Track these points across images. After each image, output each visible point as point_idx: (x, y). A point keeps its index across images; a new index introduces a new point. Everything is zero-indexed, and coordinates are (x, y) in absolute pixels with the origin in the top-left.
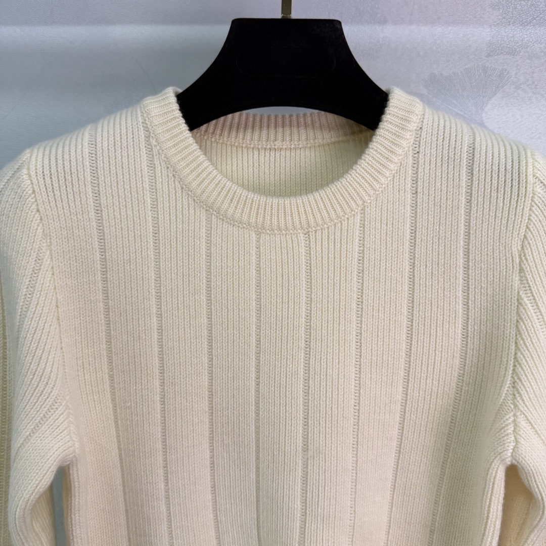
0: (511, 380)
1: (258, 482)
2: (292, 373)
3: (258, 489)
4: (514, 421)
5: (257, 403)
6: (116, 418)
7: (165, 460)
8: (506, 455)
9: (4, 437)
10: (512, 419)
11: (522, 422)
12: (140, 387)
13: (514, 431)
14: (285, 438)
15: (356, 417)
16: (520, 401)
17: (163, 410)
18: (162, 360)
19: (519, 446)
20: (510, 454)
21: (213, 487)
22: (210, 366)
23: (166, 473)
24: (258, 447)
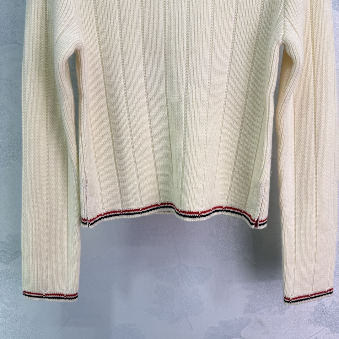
0: (283, 6)
1: (166, 71)
2: (181, 13)
3: (166, 74)
4: (284, 24)
5: (165, 30)
6: (99, 39)
7: (123, 59)
8: (279, 38)
9: (47, 51)
10: (283, 23)
11: (287, 23)
12: (110, 21)
13: (284, 28)
14: (178, 45)
15: (212, 35)
16: (287, 14)
17: (121, 34)
18: (119, 8)
19: (286, 33)
20: (281, 38)
21: (145, 76)
22: (142, 12)
23: (123, 66)
24: (165, 53)
